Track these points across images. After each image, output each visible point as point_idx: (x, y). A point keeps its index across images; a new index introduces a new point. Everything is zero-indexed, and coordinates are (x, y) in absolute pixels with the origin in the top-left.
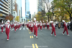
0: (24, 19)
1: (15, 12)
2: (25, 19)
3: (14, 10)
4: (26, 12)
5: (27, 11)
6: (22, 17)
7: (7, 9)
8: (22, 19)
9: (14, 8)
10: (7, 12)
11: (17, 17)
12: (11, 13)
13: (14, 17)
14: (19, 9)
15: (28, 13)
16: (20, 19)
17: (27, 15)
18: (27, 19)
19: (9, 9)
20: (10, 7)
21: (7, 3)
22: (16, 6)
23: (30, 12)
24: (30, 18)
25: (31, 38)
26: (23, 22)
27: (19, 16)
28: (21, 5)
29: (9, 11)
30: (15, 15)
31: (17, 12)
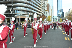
1: (47, 12)
2: (57, 18)
3: (46, 11)
4: (58, 11)
5: (59, 9)
7: (41, 10)
9: (46, 9)
11: (49, 17)
12: (43, 14)
13: (46, 17)
14: (51, 8)
15: (60, 12)
16: (52, 18)
17: (59, 13)
18: (59, 18)
20: (43, 8)
21: (41, 5)
22: (48, 6)
23: (62, 10)
24: (63, 16)
26: (55, 21)
27: (50, 15)
29: (42, 12)
31: (48, 12)
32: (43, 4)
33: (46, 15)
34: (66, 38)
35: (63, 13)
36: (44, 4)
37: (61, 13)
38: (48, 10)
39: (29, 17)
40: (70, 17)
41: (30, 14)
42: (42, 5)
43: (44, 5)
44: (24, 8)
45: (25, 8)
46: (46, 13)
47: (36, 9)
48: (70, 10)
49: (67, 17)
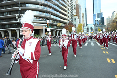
0: (91, 28)
1: (76, 17)
2: (93, 27)
3: (74, 16)
4: (94, 15)
5: (96, 13)
6: (87, 25)
7: (66, 15)
8: (88, 29)
9: (74, 12)
10: (66, 19)
11: (80, 26)
12: (70, 21)
13: (75, 25)
14: (82, 11)
15: (98, 17)
16: (85, 28)
17: (96, 19)
18: (96, 28)
19: (68, 15)
20: (69, 12)
21: (66, 7)
22: (77, 8)
23: (101, 14)
25: (109, 62)
26: (89, 32)
27: (82, 23)
28: (86, 4)
29: (69, 19)
30: (77, 22)
31: (78, 17)
32: (69, 5)
33: (74, 23)
34: (108, 59)
35: (103, 19)
36: (71, 5)
37: (99, 19)
38: (78, 14)
39: (48, 27)
40: (115, 24)
41: (48, 21)
42: (68, 7)
43: (72, 7)
44: (38, 12)
45: (41, 13)
46: (75, 19)
47: (58, 13)
48: (115, 14)
49: (108, 24)
